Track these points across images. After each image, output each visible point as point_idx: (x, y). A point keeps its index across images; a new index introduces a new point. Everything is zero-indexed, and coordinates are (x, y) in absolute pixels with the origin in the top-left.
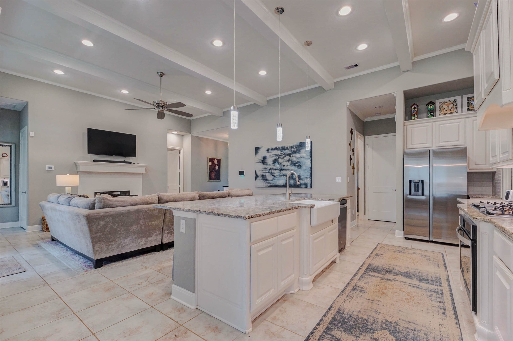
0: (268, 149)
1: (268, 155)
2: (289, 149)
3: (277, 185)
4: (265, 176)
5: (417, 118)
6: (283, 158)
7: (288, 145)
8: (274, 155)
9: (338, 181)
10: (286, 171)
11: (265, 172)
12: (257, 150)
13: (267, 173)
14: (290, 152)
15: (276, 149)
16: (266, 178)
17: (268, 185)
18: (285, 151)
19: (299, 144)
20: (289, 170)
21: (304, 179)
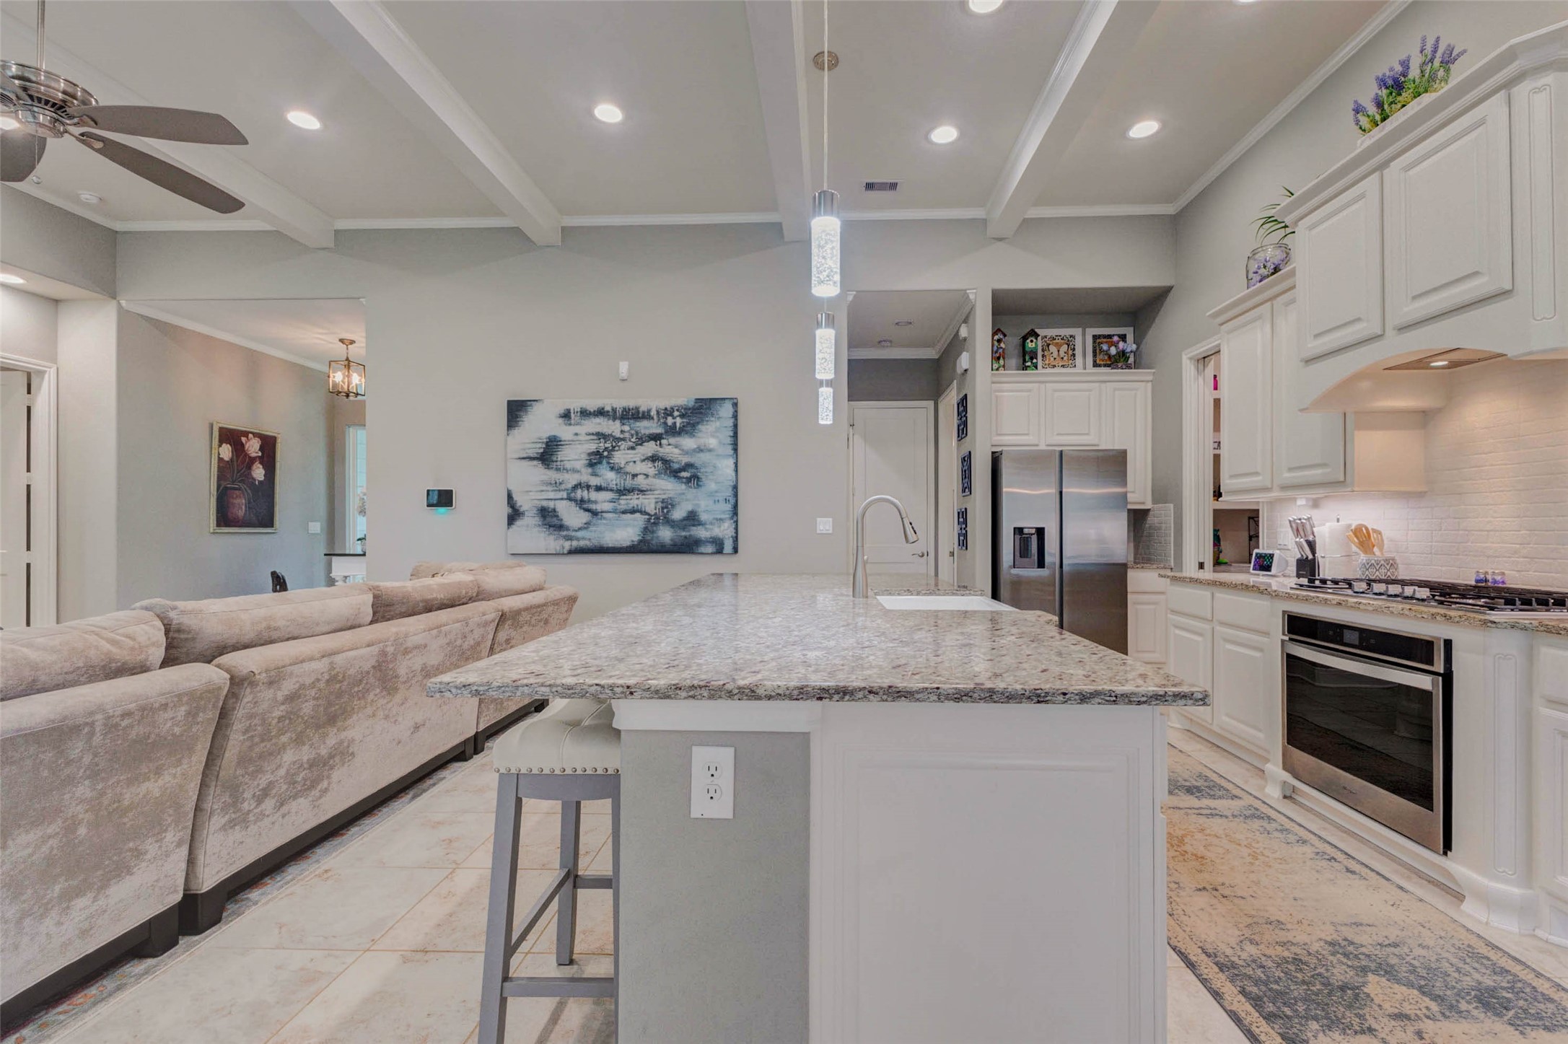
0: (569, 411)
1: (565, 432)
2: (655, 417)
3: (605, 546)
4: (554, 510)
5: (1004, 366)
6: (633, 448)
7: (652, 402)
8: (593, 434)
9: (824, 532)
10: (640, 496)
11: (552, 495)
12: (520, 410)
13: (565, 501)
14: (660, 430)
15: (601, 413)
16: (555, 521)
17: (567, 545)
18: (638, 424)
19: (693, 403)
20: (656, 492)
21: (711, 524)
